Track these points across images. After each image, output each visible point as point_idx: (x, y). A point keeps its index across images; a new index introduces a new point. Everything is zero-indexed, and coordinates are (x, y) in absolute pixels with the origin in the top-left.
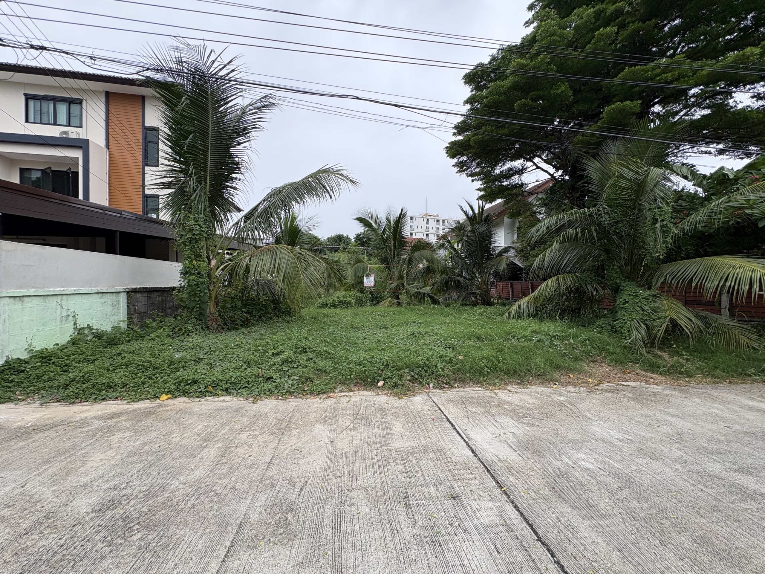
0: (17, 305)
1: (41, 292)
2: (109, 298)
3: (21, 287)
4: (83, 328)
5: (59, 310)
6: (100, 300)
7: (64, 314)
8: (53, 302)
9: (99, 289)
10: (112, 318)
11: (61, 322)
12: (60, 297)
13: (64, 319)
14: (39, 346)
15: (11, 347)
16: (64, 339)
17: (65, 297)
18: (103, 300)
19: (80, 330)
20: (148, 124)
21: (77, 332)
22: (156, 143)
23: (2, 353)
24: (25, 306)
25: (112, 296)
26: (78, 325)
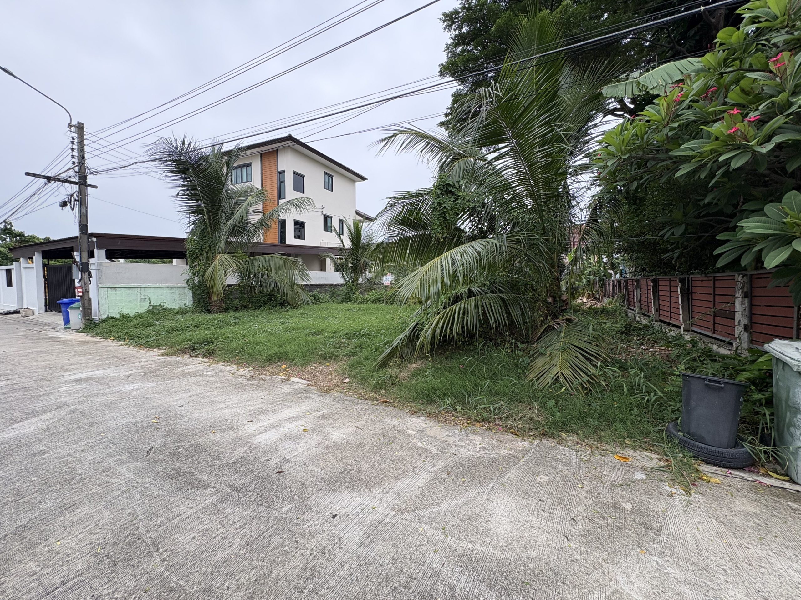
0: (113, 292)
1: (126, 286)
2: (177, 291)
3: (115, 283)
4: (156, 306)
5: (139, 295)
6: (168, 291)
7: (143, 297)
8: (135, 291)
9: (167, 285)
10: (180, 302)
11: (141, 301)
12: (139, 289)
13: (143, 300)
14: (125, 312)
15: (110, 311)
16: (142, 311)
17: (142, 289)
18: (172, 291)
19: (153, 306)
20: (280, 169)
21: (151, 307)
22: (284, 181)
23: (105, 313)
24: (117, 292)
25: (179, 289)
26: (152, 304)
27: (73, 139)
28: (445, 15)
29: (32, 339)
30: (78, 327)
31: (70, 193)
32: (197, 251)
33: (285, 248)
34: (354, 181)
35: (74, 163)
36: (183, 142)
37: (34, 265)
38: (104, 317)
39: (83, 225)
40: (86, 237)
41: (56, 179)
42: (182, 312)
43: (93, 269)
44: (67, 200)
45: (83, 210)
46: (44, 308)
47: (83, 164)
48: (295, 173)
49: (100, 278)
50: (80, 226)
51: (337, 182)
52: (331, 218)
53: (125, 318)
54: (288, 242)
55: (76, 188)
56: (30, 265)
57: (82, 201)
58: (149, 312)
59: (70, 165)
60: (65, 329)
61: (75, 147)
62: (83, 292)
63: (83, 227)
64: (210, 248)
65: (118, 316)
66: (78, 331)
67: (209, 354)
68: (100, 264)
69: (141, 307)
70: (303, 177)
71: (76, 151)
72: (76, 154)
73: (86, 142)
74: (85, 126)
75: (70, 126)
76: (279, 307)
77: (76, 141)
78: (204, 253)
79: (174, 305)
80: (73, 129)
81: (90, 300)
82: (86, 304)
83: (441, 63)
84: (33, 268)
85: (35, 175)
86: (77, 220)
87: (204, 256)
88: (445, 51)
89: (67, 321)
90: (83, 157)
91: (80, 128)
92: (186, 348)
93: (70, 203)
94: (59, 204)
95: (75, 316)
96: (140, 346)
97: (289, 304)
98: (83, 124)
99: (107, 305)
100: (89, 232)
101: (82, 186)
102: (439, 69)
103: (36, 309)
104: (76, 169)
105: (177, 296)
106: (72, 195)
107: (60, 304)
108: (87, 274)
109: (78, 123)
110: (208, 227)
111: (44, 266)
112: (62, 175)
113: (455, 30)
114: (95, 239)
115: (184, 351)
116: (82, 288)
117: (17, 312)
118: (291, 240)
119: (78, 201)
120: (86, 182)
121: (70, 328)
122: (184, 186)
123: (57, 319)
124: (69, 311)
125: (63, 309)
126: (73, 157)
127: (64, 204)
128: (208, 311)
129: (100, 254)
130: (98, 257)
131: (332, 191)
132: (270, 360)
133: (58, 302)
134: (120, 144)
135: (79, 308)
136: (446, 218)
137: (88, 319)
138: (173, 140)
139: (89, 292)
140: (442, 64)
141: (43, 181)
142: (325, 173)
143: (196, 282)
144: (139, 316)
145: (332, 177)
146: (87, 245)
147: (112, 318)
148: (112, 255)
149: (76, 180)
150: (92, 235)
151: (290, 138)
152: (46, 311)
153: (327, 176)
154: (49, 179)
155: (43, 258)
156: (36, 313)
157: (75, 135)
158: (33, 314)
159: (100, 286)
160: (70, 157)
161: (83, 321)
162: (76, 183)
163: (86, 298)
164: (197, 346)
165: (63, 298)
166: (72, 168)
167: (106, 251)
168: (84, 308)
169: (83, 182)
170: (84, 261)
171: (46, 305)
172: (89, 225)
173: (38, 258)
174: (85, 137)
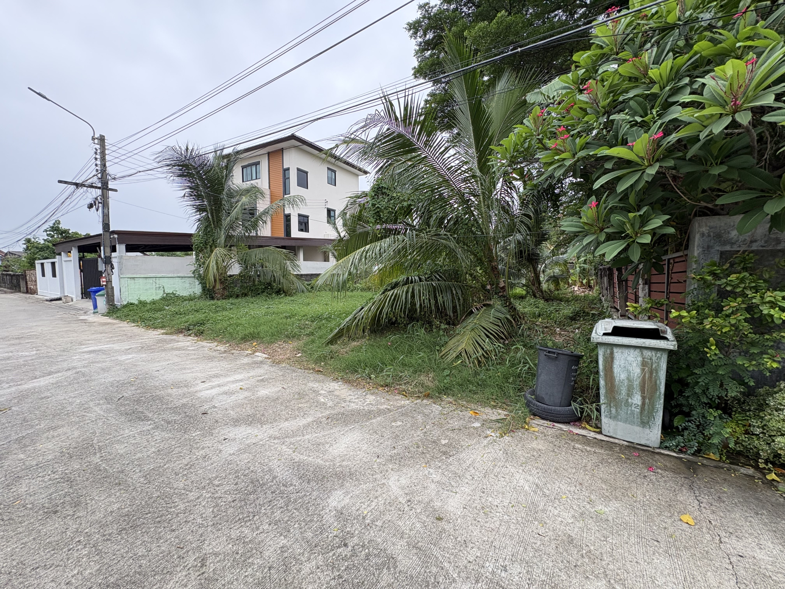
0: (132, 281)
1: (142, 276)
2: (187, 280)
3: (134, 274)
4: (169, 293)
5: (154, 284)
6: (180, 281)
7: (158, 286)
8: (151, 281)
9: (179, 275)
10: (190, 290)
11: (156, 290)
12: (154, 279)
13: (158, 289)
14: (143, 299)
15: (130, 298)
16: (157, 298)
17: (157, 279)
18: (183, 281)
19: (167, 294)
20: (285, 167)
21: (165, 295)
22: (289, 178)
23: (125, 300)
24: (136, 281)
25: (189, 279)
26: (166, 292)
27: (97, 150)
28: (409, 24)
29: (65, 321)
30: (103, 311)
31: (95, 197)
32: (201, 245)
33: (291, 241)
34: (358, 175)
35: (97, 170)
36: (187, 149)
37: (71, 258)
38: (125, 303)
39: (106, 224)
40: (108, 234)
41: (82, 185)
42: (191, 299)
43: (115, 262)
44: (93, 202)
45: (106, 211)
46: (80, 296)
47: (105, 171)
48: (298, 170)
49: (121, 270)
50: (103, 224)
51: (340, 176)
52: (334, 211)
53: (142, 304)
54: (293, 236)
55: (99, 192)
56: (68, 259)
57: (105, 203)
58: (163, 299)
59: (94, 173)
60: (94, 313)
61: (98, 157)
62: (107, 282)
63: (106, 226)
64: (214, 242)
65: (136, 302)
66: (103, 315)
67: (200, 334)
68: (121, 257)
69: (157, 295)
70: (306, 173)
71: (98, 160)
72: (98, 162)
73: (107, 152)
74: (106, 138)
75: (93, 139)
76: (274, 295)
77: (99, 151)
78: (208, 246)
79: (184, 293)
80: (96, 141)
81: (113, 288)
82: (110, 292)
83: (413, 67)
84: (71, 261)
85: (66, 182)
86: (101, 220)
87: (209, 249)
88: (414, 56)
89: (95, 307)
90: (105, 165)
91: (102, 139)
92: (182, 329)
93: (95, 205)
94: (86, 206)
95: (101, 302)
96: (148, 327)
97: (284, 292)
98: (104, 136)
99: (127, 293)
100: (111, 230)
101: (105, 190)
102: (412, 72)
103: (74, 296)
104: (99, 175)
105: (187, 285)
106: (96, 199)
107: (89, 292)
108: (109, 266)
109: (101, 135)
110: (212, 223)
111: (80, 259)
112: (88, 181)
113: (420, 37)
114: (116, 236)
115: (180, 331)
116: (106, 278)
117: (60, 299)
118: (295, 233)
119: (101, 203)
120: (108, 187)
121: (97, 312)
122: (191, 188)
123: (88, 304)
124: (97, 297)
125: (92, 296)
126: (96, 165)
127: (91, 206)
128: (212, 298)
129: (121, 248)
130: (119, 251)
131: (335, 185)
132: (245, 339)
133: (88, 290)
134: (135, 152)
135: (103, 295)
136: (380, 216)
137: (111, 305)
138: (178, 148)
139: (111, 281)
140: (415, 68)
141: (73, 187)
142: (328, 169)
143: (201, 272)
144: (154, 302)
145: (335, 172)
146: (109, 241)
147: (131, 304)
148: (130, 249)
149: (99, 185)
150: (114, 232)
151: (292, 137)
152: (82, 298)
153: (330, 172)
154: (77, 185)
155: (79, 252)
156: (74, 300)
157: (98, 147)
158: (72, 301)
159: (121, 276)
160: (94, 166)
161: (108, 306)
162: (99, 188)
163: (109, 286)
164: (191, 327)
165: (92, 286)
166: (96, 175)
167: (126, 246)
168: (108, 295)
169: (105, 187)
170: (107, 255)
171: (82, 294)
172: (110, 224)
173: (75, 254)
174: (106, 147)
